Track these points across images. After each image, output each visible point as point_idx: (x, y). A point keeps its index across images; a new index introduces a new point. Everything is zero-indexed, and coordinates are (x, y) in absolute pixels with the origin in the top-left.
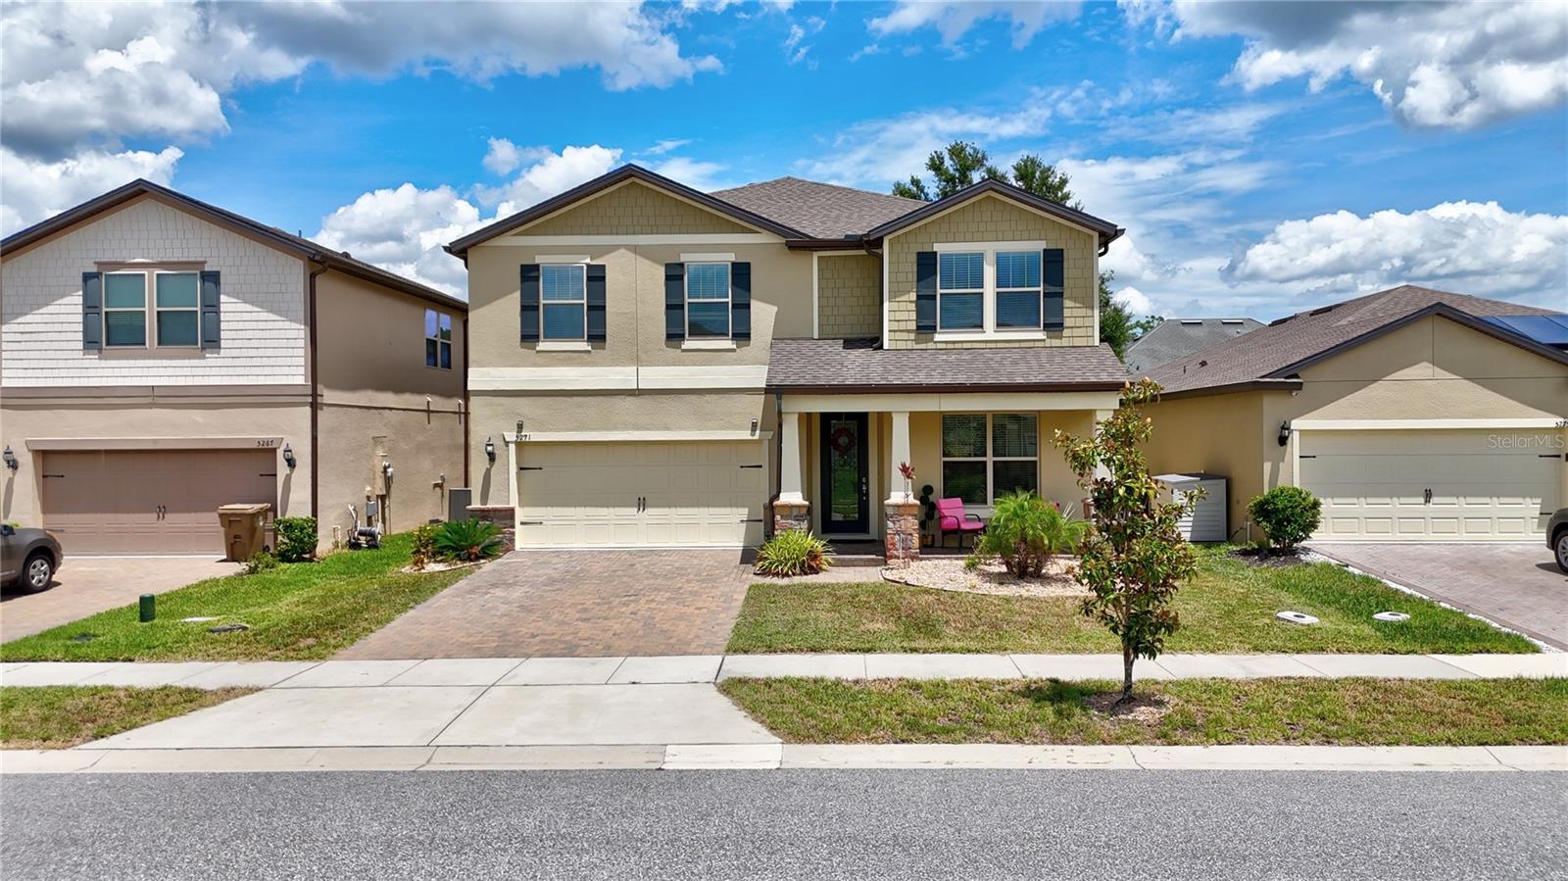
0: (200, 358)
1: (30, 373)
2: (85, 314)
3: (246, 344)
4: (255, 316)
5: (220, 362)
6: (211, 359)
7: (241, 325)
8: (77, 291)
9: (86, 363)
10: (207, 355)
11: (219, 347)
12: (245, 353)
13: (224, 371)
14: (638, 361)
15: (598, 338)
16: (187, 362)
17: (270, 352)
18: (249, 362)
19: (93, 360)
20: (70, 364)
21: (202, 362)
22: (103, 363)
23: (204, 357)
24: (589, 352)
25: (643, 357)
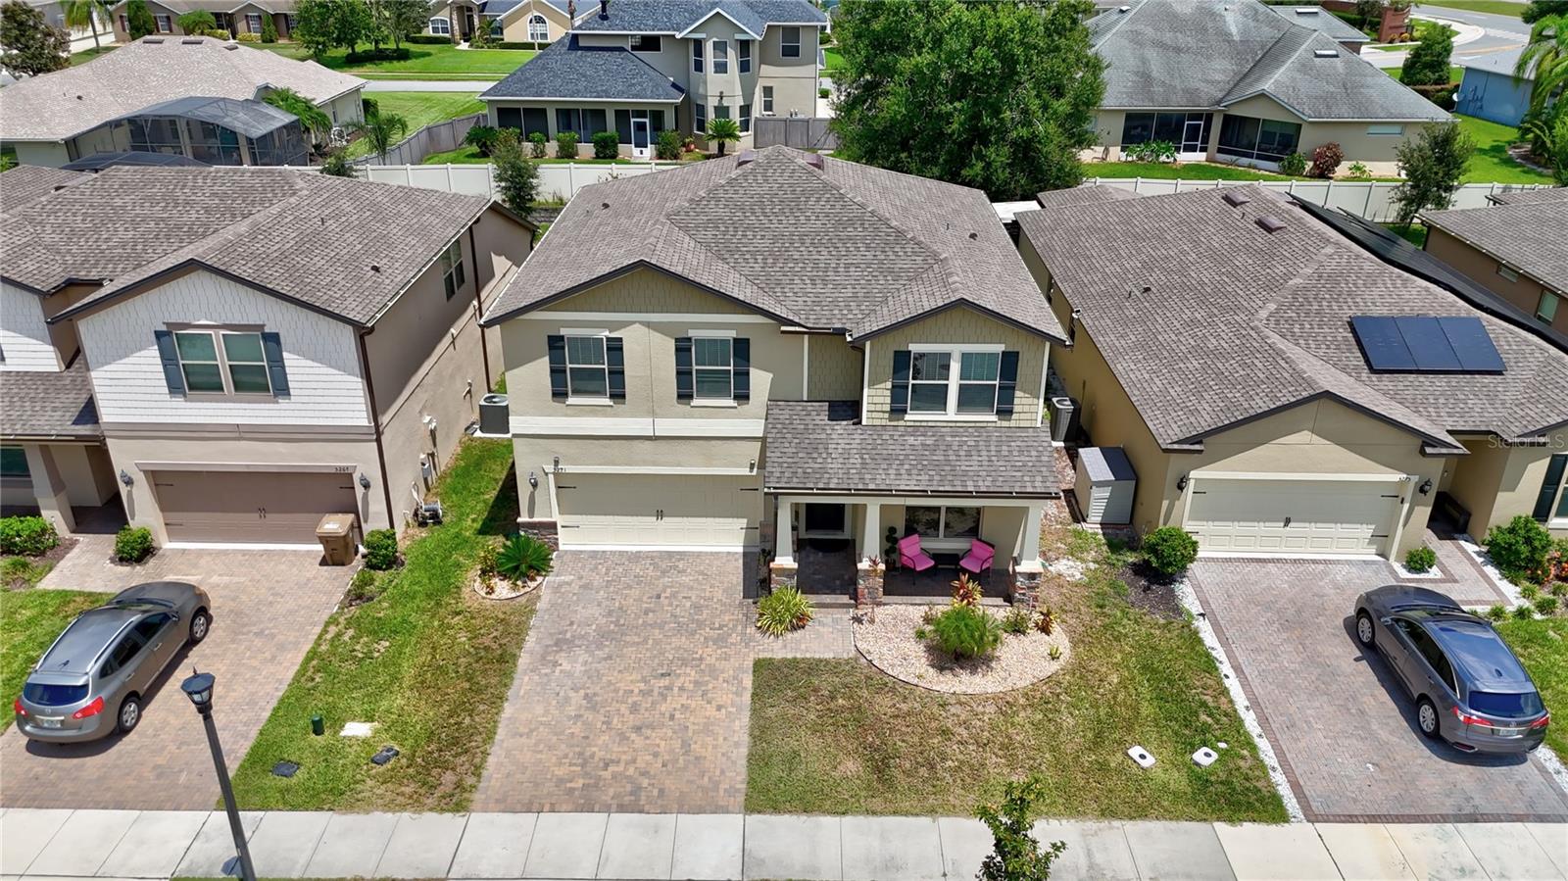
0: (274, 403)
1: (126, 411)
2: (165, 366)
3: (313, 392)
4: (317, 371)
5: (292, 406)
6: (283, 403)
7: (305, 378)
8: (153, 345)
9: (174, 404)
10: (280, 401)
11: (289, 394)
12: (313, 399)
13: (297, 413)
14: (653, 414)
15: (619, 396)
16: (262, 406)
17: (333, 400)
18: (318, 407)
19: (179, 402)
20: (160, 404)
21: (276, 406)
22: (189, 405)
23: (278, 403)
24: (612, 406)
25: (658, 411)
